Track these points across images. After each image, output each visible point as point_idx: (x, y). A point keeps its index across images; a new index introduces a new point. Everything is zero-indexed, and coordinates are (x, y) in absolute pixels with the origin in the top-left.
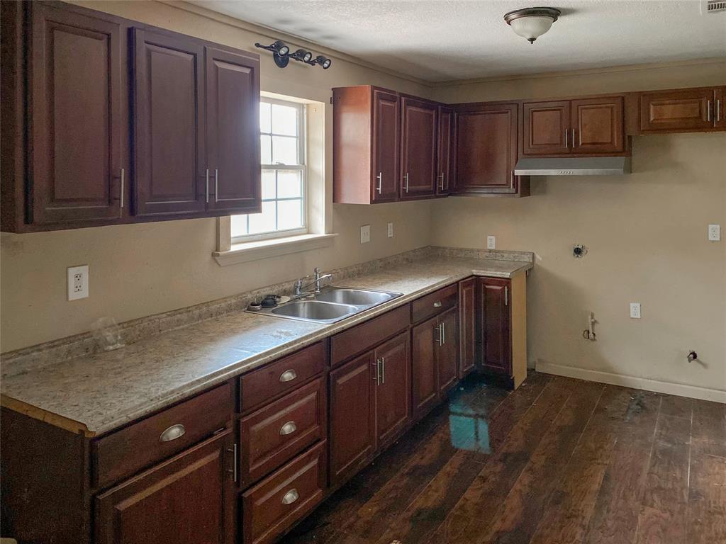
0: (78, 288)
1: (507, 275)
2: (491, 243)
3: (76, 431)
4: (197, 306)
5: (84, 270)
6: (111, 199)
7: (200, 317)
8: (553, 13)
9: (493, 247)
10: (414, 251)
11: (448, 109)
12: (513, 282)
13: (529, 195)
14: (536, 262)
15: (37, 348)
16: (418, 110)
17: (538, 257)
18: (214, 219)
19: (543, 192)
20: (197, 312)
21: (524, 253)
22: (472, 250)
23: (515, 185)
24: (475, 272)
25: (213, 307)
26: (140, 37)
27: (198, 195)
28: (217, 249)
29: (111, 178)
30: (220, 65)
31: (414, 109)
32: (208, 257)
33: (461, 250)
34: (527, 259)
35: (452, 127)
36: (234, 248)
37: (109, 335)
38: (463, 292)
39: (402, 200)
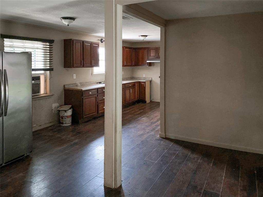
0: (74, 77)
1: (145, 81)
2: (144, 76)
3: (81, 90)
4: (90, 82)
5: (75, 74)
6: (81, 64)
7: (90, 84)
8: (146, 36)
9: (144, 77)
10: (128, 78)
11: (135, 49)
12: (146, 82)
13: (151, 66)
14: (152, 79)
15: (70, 84)
16: (128, 49)
17: (153, 78)
18: (91, 68)
19: (154, 65)
20: (89, 83)
21: (150, 78)
22: (140, 78)
23: (147, 64)
24: (139, 81)
25: (92, 83)
26: (84, 42)
27: (91, 64)
28: (92, 73)
29: (81, 61)
30: (94, 45)
31: (127, 49)
32: (91, 75)
33: (138, 78)
34: (150, 79)
35: (136, 52)
36: (94, 74)
37: (79, 84)
38: (136, 84)
39: (124, 66)
